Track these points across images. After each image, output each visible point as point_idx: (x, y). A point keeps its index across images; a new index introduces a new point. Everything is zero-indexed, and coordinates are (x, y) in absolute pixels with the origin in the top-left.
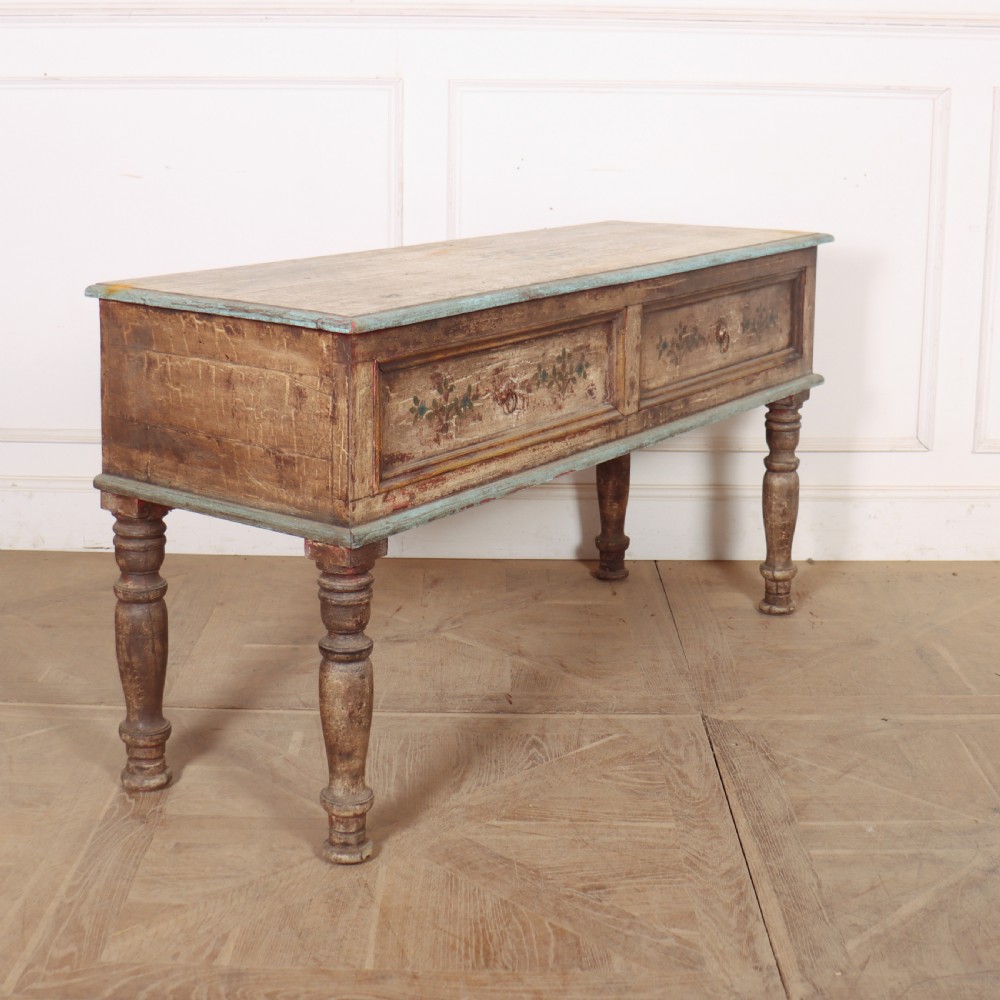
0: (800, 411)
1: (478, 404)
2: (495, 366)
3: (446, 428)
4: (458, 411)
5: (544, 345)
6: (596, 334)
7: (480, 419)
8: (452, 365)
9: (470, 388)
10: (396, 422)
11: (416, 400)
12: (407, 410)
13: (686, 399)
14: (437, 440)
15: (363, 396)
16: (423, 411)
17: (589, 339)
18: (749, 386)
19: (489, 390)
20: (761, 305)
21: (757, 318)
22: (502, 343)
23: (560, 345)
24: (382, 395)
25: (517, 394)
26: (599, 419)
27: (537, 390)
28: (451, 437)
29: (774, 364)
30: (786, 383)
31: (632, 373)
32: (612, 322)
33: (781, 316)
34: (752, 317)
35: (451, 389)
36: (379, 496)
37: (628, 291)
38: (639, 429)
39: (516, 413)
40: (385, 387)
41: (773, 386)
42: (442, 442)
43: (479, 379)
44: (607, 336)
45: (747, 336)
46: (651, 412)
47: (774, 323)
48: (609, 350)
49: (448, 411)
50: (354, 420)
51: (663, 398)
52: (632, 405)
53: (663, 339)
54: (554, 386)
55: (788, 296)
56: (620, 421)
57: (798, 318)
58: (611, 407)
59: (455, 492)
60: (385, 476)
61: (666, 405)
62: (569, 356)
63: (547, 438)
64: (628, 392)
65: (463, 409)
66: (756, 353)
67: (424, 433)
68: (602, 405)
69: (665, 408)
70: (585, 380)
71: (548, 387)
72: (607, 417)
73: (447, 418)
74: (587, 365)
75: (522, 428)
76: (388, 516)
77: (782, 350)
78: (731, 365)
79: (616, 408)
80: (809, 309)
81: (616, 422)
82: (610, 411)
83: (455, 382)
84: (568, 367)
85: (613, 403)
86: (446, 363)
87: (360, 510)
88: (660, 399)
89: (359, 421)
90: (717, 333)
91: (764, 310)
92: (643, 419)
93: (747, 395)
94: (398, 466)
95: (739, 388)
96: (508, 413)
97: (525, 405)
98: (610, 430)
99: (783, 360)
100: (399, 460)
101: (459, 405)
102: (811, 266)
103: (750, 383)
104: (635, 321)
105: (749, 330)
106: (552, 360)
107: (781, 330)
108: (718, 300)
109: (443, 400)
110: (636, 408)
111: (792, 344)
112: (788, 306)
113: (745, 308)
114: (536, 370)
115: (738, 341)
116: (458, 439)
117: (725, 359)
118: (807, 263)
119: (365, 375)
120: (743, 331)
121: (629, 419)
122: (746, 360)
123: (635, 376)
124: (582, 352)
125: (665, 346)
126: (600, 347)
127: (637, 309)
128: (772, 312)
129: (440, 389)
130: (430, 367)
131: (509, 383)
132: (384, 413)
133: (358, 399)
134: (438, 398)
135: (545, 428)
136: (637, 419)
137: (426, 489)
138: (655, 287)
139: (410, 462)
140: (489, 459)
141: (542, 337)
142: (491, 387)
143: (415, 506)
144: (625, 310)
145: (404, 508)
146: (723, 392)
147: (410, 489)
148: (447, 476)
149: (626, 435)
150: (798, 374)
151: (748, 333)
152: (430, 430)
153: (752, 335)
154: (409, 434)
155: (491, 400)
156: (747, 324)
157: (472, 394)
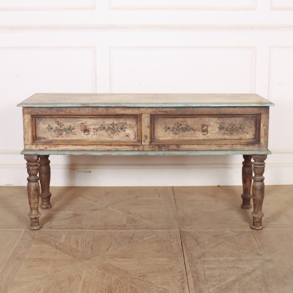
0: (265, 161)
1: (74, 131)
2: (81, 122)
3: (61, 134)
4: (66, 131)
5: (103, 120)
6: (130, 120)
7: (75, 134)
8: (63, 119)
9: (70, 126)
10: (42, 130)
11: (49, 126)
12: (46, 128)
13: (178, 146)
14: (58, 137)
15: (27, 121)
16: (52, 129)
17: (126, 121)
18: (220, 148)
19: (79, 128)
20: (232, 123)
21: (230, 127)
22: (82, 117)
23: (111, 121)
24: (36, 123)
25: (91, 131)
26: (129, 144)
27: (101, 131)
28: (63, 137)
29: (239, 143)
30: (247, 150)
31: (145, 133)
32: (137, 117)
33: (247, 128)
34: (226, 126)
35: (63, 125)
36: (34, 145)
37: (142, 110)
38: (151, 150)
39: (91, 136)
40: (38, 121)
41: (237, 150)
42: (60, 138)
43: (74, 124)
44: (136, 121)
45: (222, 132)
46: (157, 146)
47: (242, 130)
48: (137, 126)
49: (62, 131)
50: (24, 126)
51: (165, 143)
52: (146, 142)
53: (168, 126)
54: (109, 131)
55: (253, 122)
56: (140, 146)
57: (257, 130)
58: (137, 141)
59: (62, 150)
60: (36, 141)
61: (166, 145)
62: (116, 125)
63: (103, 144)
64: (143, 138)
65: (68, 131)
66: (229, 138)
67: (52, 134)
68: (133, 140)
69: (165, 146)
70: (124, 132)
71: (106, 131)
72: (133, 144)
73: (62, 132)
74: (125, 128)
75: (94, 140)
76: (37, 151)
77: (248, 140)
78: (211, 140)
79: (139, 142)
80: (264, 128)
81: (137, 146)
82: (135, 142)
83: (65, 124)
84: (116, 127)
85: (138, 140)
86: (61, 119)
87: (27, 147)
88: (163, 143)
89: (26, 127)
90: (202, 128)
91: (235, 125)
92: (152, 147)
93: (218, 150)
94: (42, 140)
95: (212, 147)
96: (87, 135)
97: (95, 134)
98: (134, 147)
99: (245, 143)
100: (43, 139)
101: (66, 130)
102: (265, 113)
103: (220, 147)
104: (147, 119)
105: (224, 130)
106: (108, 124)
107: (247, 133)
108: (202, 118)
109: (60, 127)
110: (149, 144)
111: (256, 139)
112: (252, 125)
113: (221, 123)
114: (100, 126)
115: (216, 133)
116: (66, 138)
117: (207, 137)
118: (261, 112)
119: (28, 117)
120: (220, 130)
121: (145, 146)
122: (222, 140)
123: (148, 134)
124: (123, 124)
125: (169, 128)
126: (132, 124)
127: (147, 115)
128: (241, 126)
129: (58, 125)
130: (54, 119)
131: (87, 128)
132: (37, 127)
133: (25, 122)
134: (58, 126)
135: (103, 141)
136: (149, 147)
137: (51, 147)
138: (157, 110)
139: (47, 140)
140: (77, 145)
141: (103, 118)
142: (80, 127)
143: (47, 151)
144: (141, 115)
145: (43, 150)
146: (201, 147)
147: (45, 146)
148: (59, 146)
149: (143, 150)
150: (256, 149)
151: (223, 131)
152: (55, 134)
153: (226, 132)
154: (47, 133)
155: (80, 131)
156: (223, 128)
157: (72, 128)
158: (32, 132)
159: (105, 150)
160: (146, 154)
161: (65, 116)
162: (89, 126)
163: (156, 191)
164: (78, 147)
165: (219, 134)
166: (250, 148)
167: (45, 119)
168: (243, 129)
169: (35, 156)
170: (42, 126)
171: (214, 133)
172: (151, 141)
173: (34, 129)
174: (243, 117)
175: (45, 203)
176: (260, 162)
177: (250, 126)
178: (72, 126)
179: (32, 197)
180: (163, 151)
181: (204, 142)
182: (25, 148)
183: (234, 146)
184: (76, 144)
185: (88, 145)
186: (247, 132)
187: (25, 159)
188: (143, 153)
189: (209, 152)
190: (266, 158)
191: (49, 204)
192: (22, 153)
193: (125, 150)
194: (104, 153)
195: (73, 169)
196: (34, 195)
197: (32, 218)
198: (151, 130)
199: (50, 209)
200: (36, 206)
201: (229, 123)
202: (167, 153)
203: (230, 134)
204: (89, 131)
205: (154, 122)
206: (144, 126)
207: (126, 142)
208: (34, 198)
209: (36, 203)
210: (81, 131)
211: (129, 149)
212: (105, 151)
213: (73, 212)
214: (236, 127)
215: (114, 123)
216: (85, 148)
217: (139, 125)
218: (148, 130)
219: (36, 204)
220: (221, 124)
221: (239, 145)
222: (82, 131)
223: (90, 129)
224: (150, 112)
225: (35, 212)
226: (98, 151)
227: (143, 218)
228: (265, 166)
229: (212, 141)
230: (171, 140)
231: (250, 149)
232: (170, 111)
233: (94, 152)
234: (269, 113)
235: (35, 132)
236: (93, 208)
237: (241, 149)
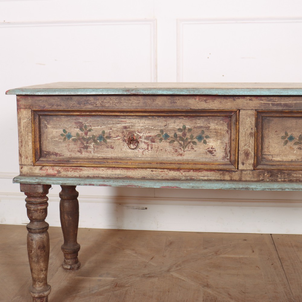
1: (109, 141)
2: (124, 125)
3: (86, 147)
4: (95, 141)
5: (165, 121)
6: (216, 122)
7: (112, 148)
8: (90, 119)
9: (104, 132)
10: (52, 138)
11: (64, 131)
12: (59, 134)
14: (80, 151)
15: (25, 122)
16: (69, 136)
17: (209, 123)
19: (119, 136)
22: (125, 114)
23: (180, 123)
24: (42, 125)
25: (141, 141)
26: (213, 167)
27: (160, 142)
28: (90, 152)
31: (246, 147)
32: (231, 117)
35: (90, 130)
36: (37, 167)
37: (240, 101)
38: (255, 180)
39: (141, 151)
40: (44, 122)
42: (83, 153)
43: (111, 129)
44: (228, 124)
46: (268, 172)
48: (229, 133)
49: (88, 140)
50: (20, 132)
51: (283, 167)
52: (247, 165)
53: (289, 134)
54: (176, 143)
56: (234, 171)
58: (229, 163)
59: (88, 177)
60: (41, 159)
61: (285, 171)
62: (190, 130)
63: (163, 167)
64: (242, 157)
65: (98, 141)
67: (70, 146)
68: (221, 160)
69: (284, 173)
70: (205, 145)
71: (170, 142)
72: (221, 167)
73: (87, 143)
74: (207, 137)
75: (147, 159)
76: (42, 176)
79: (232, 164)
81: (229, 171)
82: (226, 164)
83: (93, 128)
84: (188, 135)
85: (230, 161)
86: (86, 118)
87: (26, 169)
88: (280, 167)
89: (23, 132)
92: (259, 175)
94: (53, 157)
96: (133, 149)
97: (150, 148)
98: (224, 174)
100: (54, 155)
101: (96, 139)
104: (249, 119)
106: (174, 130)
109: (84, 134)
110: (251, 168)
114: (159, 132)
116: (96, 154)
119: (27, 114)
121: (244, 172)
123: (250, 150)
124: (202, 129)
125: (291, 138)
126: (221, 129)
127: (250, 112)
129: (81, 129)
130: (74, 118)
131: (134, 135)
132: (44, 133)
133: (22, 123)
134: (80, 132)
135: (164, 162)
136: (253, 174)
137: (68, 171)
138: (270, 102)
139: (61, 157)
140: (115, 167)
141: (164, 116)
142: (121, 134)
143: (60, 177)
144: (238, 111)
145: (54, 176)
147: (57, 168)
148: (83, 168)
149: (240, 180)
152: (75, 146)
154: (60, 145)
155: (121, 141)
157: (106, 135)
158: (34, 142)
159: (167, 178)
160: (247, 189)
161: (93, 114)
162: (138, 132)
163: (245, 241)
164: (118, 172)
167: (58, 119)
169: (39, 186)
170: (52, 132)
172: (255, 162)
173: (38, 136)
175: (70, 261)
178: (106, 131)
179: (35, 259)
180: (279, 181)
182: (21, 172)
184: (113, 166)
185: (135, 168)
187: (21, 191)
188: (241, 186)
191: (76, 261)
192: (15, 179)
193: (206, 178)
194: (165, 184)
195: (120, 204)
196: (37, 256)
197: (34, 297)
198: (256, 140)
199: (77, 271)
200: (42, 276)
202: (288, 186)
204: (138, 142)
205: (262, 125)
206: (244, 133)
207: (207, 164)
208: (38, 262)
209: (42, 271)
210: (123, 141)
211: (213, 178)
212: (168, 180)
213: (113, 279)
215: (184, 128)
216: (130, 173)
217: (233, 131)
218: (252, 141)
219: (42, 273)
222: (126, 141)
223: (140, 137)
224: (255, 107)
225: (40, 287)
226: (153, 180)
227: (231, 298)
230: (295, 161)
232: (296, 103)
233: (147, 181)
235: (40, 141)
236: (146, 271)
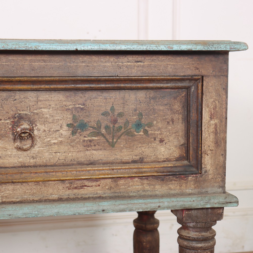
0: (214, 228)
18: (76, 191)
20: (113, 109)
21: (105, 122)
29: (136, 173)
30: (162, 196)
33: (160, 125)
34: (93, 119)
41: (130, 197)
45: (82, 138)
47: (146, 132)
55: (178, 106)
57: (193, 130)
66: (105, 159)
77: (164, 161)
78: (46, 166)
80: (212, 122)
90: (13, 129)
91: (120, 115)
93: (68, 200)
95: (51, 191)
99: (158, 172)
102: (215, 76)
103: (76, 188)
105: (88, 132)
107: (161, 141)
108: (12, 93)
111: (187, 158)
112: (176, 117)
113: (76, 108)
115: (61, 142)
117: (33, 158)
118: (204, 72)
120: (74, 133)
122: (81, 164)
128: (140, 120)
146: (14, 190)
150: (189, 191)
151: (85, 136)
153: (94, 138)
156: (83, 126)
165: (73, 146)
166: (170, 189)
168: (146, 128)
171: (54, 143)
174: (147, 88)
176: (200, 232)
177: (169, 117)
181: (22, 173)
183: (122, 182)
186: (159, 137)
189: (41, 206)
190: (220, 216)
201: (103, 110)
203: (107, 144)
214: (127, 122)
220: (77, 114)
221: (137, 179)
228: (215, 244)
229: (48, 169)
231: (173, 192)
234: (227, 76)
237: (144, 191)
